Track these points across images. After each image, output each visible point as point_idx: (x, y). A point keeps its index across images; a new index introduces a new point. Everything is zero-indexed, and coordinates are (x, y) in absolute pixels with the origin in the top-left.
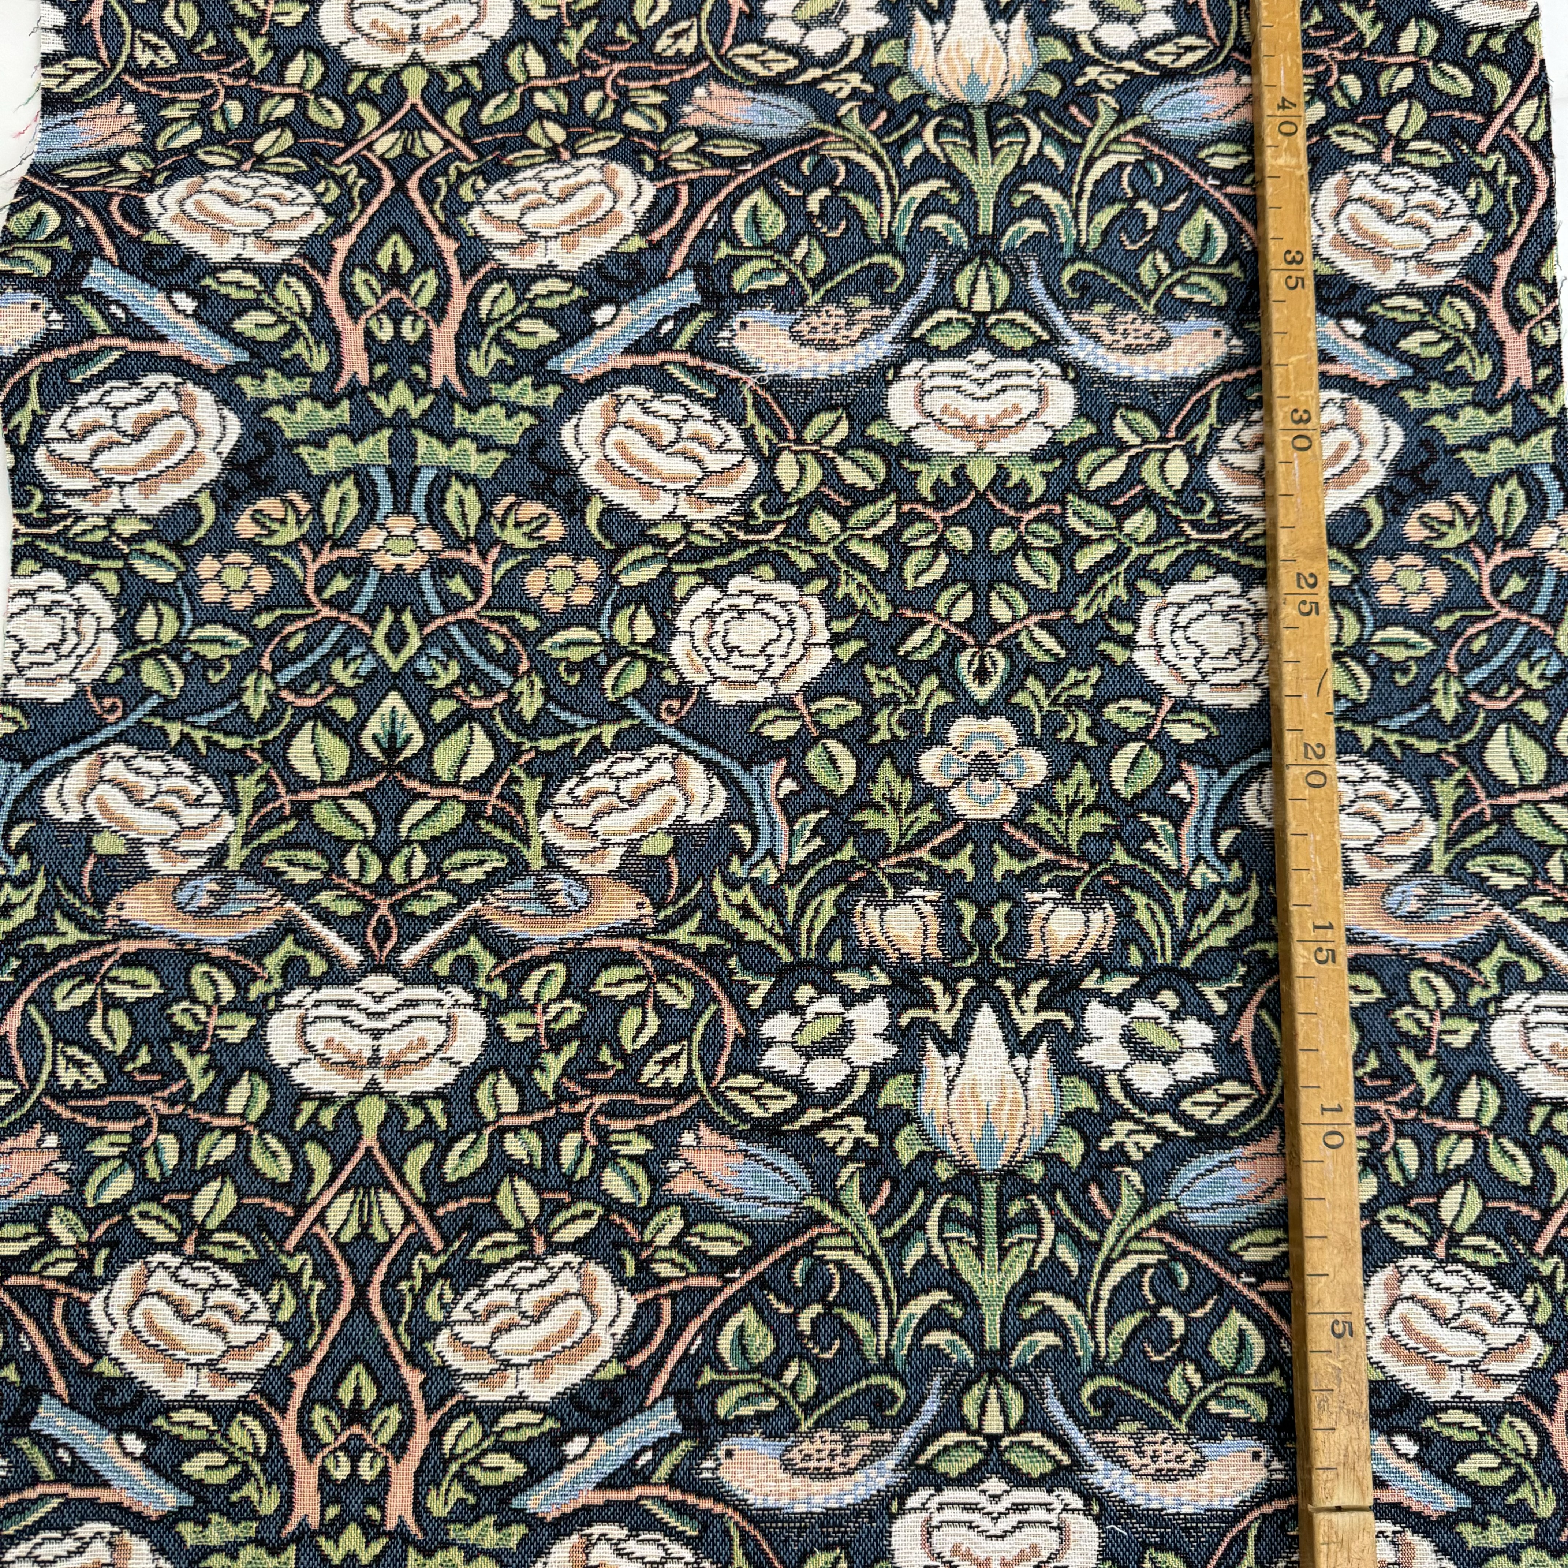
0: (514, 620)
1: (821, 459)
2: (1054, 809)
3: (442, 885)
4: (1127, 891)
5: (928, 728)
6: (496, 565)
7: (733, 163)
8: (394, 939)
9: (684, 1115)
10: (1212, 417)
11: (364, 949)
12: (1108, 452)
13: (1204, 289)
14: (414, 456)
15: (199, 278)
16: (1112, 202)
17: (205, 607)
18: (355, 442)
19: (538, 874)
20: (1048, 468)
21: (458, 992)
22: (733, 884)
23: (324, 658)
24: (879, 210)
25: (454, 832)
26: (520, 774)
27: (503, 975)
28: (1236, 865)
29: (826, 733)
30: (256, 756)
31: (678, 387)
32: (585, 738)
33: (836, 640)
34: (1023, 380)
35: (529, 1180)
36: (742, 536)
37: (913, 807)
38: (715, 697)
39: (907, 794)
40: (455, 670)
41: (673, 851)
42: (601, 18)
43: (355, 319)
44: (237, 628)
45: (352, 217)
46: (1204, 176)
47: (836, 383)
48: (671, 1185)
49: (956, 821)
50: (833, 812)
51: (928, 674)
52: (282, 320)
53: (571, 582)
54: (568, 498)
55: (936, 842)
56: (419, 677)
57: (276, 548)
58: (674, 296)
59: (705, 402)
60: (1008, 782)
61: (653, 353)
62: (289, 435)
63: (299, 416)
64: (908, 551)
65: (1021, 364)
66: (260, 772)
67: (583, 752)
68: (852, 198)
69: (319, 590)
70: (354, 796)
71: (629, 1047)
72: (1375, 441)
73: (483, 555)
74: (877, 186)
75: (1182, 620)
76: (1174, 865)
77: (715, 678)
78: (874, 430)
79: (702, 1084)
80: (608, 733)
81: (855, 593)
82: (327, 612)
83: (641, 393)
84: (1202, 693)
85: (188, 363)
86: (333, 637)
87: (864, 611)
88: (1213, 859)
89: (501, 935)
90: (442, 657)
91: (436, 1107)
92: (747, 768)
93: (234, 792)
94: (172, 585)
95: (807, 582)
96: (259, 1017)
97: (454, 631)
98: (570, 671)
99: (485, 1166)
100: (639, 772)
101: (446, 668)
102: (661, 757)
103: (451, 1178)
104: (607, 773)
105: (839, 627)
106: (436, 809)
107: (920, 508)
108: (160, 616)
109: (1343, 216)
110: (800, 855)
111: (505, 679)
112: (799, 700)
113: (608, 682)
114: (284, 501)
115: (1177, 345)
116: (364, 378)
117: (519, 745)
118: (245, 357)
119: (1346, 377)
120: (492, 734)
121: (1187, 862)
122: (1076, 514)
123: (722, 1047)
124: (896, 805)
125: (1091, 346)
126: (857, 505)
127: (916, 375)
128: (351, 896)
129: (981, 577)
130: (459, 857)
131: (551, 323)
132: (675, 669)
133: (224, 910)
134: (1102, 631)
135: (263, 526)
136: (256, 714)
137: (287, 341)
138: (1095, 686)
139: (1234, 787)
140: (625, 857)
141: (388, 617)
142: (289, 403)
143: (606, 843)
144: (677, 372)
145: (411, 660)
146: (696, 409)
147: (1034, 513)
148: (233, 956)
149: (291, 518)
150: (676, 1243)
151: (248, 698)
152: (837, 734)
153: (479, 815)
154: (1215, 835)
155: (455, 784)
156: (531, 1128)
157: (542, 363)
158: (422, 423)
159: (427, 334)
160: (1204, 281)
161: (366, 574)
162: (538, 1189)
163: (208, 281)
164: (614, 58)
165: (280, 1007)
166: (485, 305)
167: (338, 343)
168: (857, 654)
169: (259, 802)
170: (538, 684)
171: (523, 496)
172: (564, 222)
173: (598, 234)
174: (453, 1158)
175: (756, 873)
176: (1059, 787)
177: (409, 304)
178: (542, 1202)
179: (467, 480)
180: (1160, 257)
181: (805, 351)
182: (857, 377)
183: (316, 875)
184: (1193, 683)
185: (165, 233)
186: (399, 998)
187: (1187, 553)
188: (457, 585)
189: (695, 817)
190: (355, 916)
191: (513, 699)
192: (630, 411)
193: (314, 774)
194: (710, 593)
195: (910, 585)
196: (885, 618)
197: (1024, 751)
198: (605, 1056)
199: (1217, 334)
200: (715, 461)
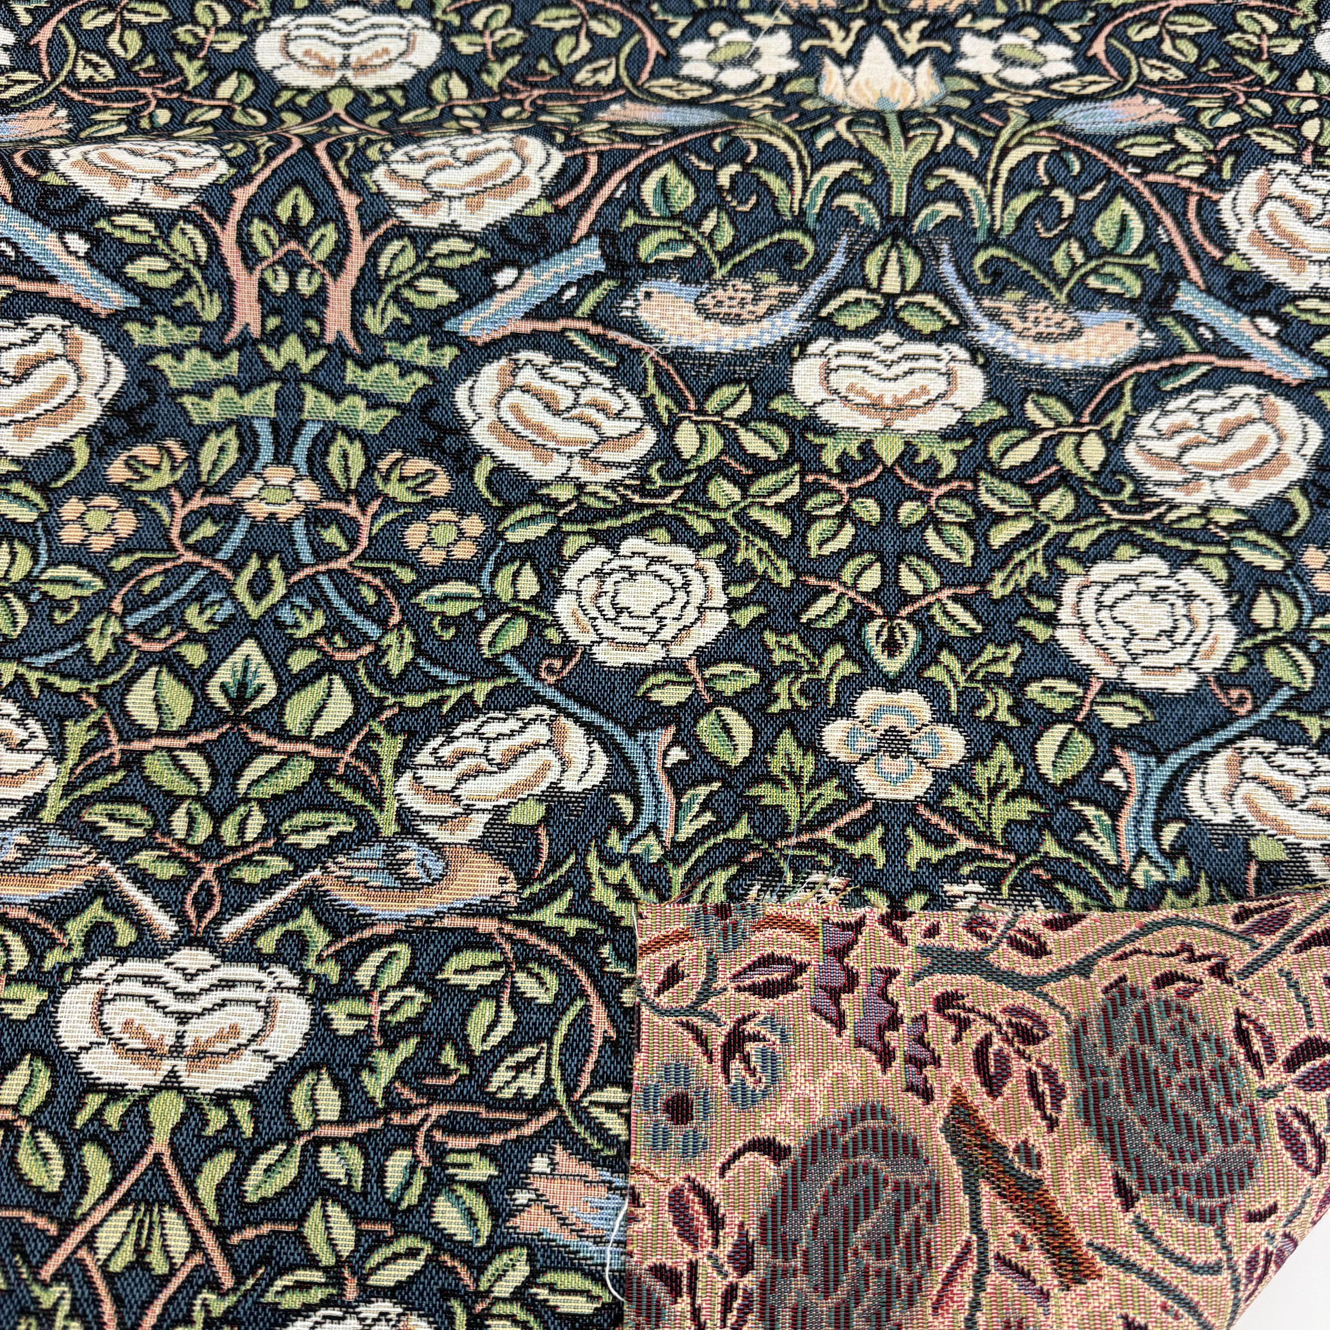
0: (389, 571)
1: (722, 430)
2: (974, 792)
3: (280, 850)
4: (1061, 887)
5: (832, 699)
6: (375, 516)
7: (644, 140)
8: (216, 908)
9: (538, 1135)
10: (1127, 405)
11: (181, 918)
12: (1021, 433)
13: (1118, 280)
14: (301, 410)
15: (92, 221)
16: (1028, 188)
17: (63, 548)
18: (241, 393)
19: (389, 841)
20: (959, 446)
21: (283, 973)
22: (611, 860)
23: (179, 602)
24: (790, 187)
25: (298, 790)
26: (380, 730)
27: (337, 956)
28: (1182, 862)
29: (720, 699)
30: (91, 701)
31: (578, 355)
32: (455, 695)
33: (733, 605)
34: (931, 363)
35: (345, 1206)
36: (637, 499)
37: (816, 782)
38: (600, 657)
39: (809, 768)
40: (319, 620)
41: (545, 821)
42: (524, 55)
43: (250, 269)
44: (92, 569)
45: (254, 169)
46: (1124, 164)
47: (739, 357)
48: (517, 1221)
49: (864, 800)
50: (726, 785)
51: (833, 642)
52: (175, 267)
53: (454, 536)
54: (458, 456)
55: (842, 822)
56: (280, 625)
57: (145, 493)
58: (578, 262)
59: (605, 371)
60: (922, 761)
61: (554, 319)
62: (174, 384)
63: (186, 366)
64: (812, 519)
65: (929, 348)
66: (93, 718)
67: (452, 710)
68: (764, 175)
69: (184, 535)
70: (191, 747)
71: (477, 1047)
72: (1294, 438)
73: (363, 508)
74: (788, 165)
75: (1108, 599)
76: (1113, 861)
77: (602, 639)
78: (778, 405)
79: (561, 1097)
80: (481, 691)
81: (755, 559)
82: (189, 557)
83: (540, 358)
84: (1133, 675)
85: (77, 305)
86: (193, 581)
87: (764, 577)
88: (1156, 856)
89: (340, 909)
90: (308, 606)
91: (242, 1109)
92: (631, 733)
93: (62, 737)
94: (32, 525)
95: (705, 546)
96: (51, 991)
97: (324, 581)
98: (445, 625)
99: (294, 1184)
100: (512, 734)
101: (310, 617)
102: (538, 718)
103: (251, 1198)
104: (477, 734)
105: (737, 591)
106: (281, 765)
107: (825, 479)
108: (13, 554)
109: (1262, 213)
110: (687, 831)
111: (373, 630)
112: (692, 665)
113: (485, 637)
114: (160, 448)
115: (1089, 335)
116: (255, 330)
117: (381, 700)
118: (135, 302)
119: (1260, 374)
120: (353, 688)
121: (1128, 857)
122: (989, 491)
123: (588, 1052)
124: (796, 779)
125: (1001, 333)
126: (759, 474)
127: (822, 354)
128: (173, 857)
129: (890, 548)
130: (301, 819)
131: (451, 283)
132: (560, 628)
133: (31, 866)
134: (1020, 607)
135: (136, 471)
136: (98, 656)
137: (180, 288)
138: (1015, 664)
139: (1175, 776)
140: (489, 825)
141: (254, 564)
142: (177, 352)
143: (469, 810)
144: (578, 340)
145: (273, 608)
146: (595, 377)
147: (944, 489)
148: (32, 919)
149: (166, 465)
150: (519, 1295)
151: (92, 641)
152: (734, 702)
153: (329, 773)
154: (1157, 828)
155: (305, 739)
156: (352, 1141)
157: (440, 324)
158: (312, 378)
159: (323, 288)
160: (1118, 271)
161: (236, 521)
162: (355, 1218)
163: (102, 224)
164: (534, 86)
165: (77, 980)
166: (384, 261)
167: (231, 293)
168: (755, 620)
169: (87, 750)
170: (409, 637)
171: (409, 452)
172: (470, 184)
173: (503, 197)
174: (256, 1173)
175: (637, 849)
176: (979, 768)
177: (306, 256)
178: (359, 1234)
179: (352, 435)
180: (1075, 246)
181: (709, 325)
182: (762, 353)
183: (138, 832)
184: (1123, 666)
185: (63, 175)
186: (213, 977)
187: (1109, 533)
188: (332, 535)
189: (571, 785)
190: (175, 880)
191: (380, 652)
192: (527, 376)
193: (152, 722)
194: (600, 554)
195: (814, 552)
196: (786, 584)
197: (939, 728)
198: (448, 1057)
199: (1129, 326)
200: (612, 428)
